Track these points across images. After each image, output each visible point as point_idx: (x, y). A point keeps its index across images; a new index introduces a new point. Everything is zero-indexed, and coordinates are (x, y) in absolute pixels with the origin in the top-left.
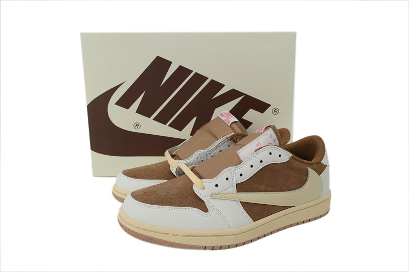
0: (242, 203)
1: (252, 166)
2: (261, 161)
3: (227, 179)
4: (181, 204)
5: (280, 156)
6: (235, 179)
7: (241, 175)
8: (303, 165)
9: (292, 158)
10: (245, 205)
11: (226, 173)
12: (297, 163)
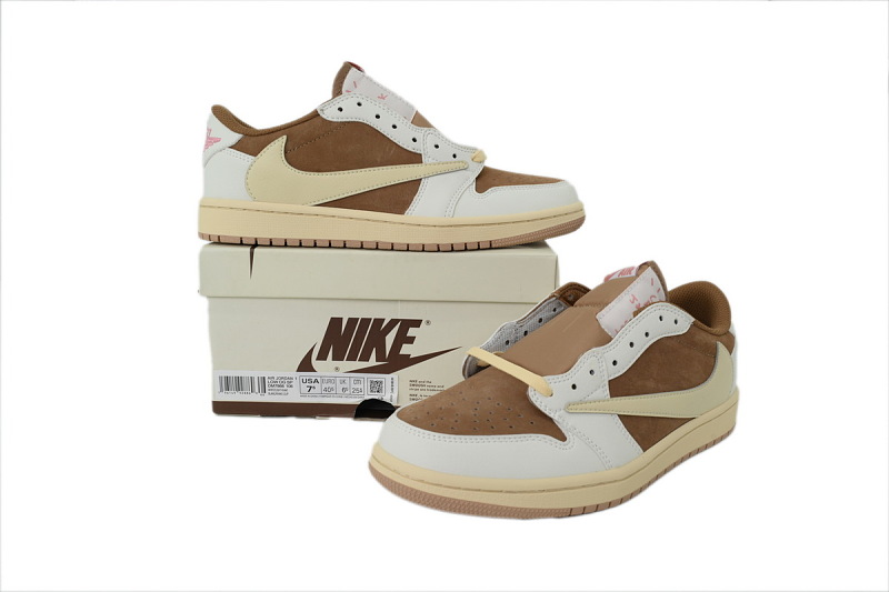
0: (622, 417)
1: (632, 345)
2: (647, 334)
3: (591, 372)
4: (511, 430)
5: (676, 322)
6: (605, 373)
7: (615, 363)
8: (710, 337)
9: (694, 325)
10: (628, 421)
11: (588, 359)
12: (703, 334)
